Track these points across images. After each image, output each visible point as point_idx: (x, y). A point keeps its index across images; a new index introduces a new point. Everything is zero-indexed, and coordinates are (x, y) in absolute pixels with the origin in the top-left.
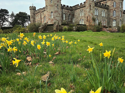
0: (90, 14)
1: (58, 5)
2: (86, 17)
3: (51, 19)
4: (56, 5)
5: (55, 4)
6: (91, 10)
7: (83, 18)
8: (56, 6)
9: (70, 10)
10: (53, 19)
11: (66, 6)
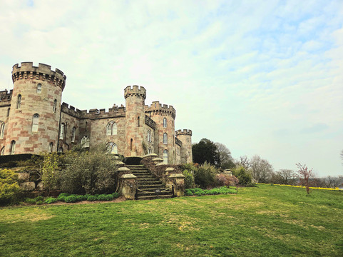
0: (137, 134)
1: (56, 100)
2: (130, 140)
3: (29, 133)
4: (50, 100)
5: (50, 96)
6: (139, 126)
7: (116, 141)
8: (51, 102)
9: (77, 118)
10: (39, 134)
11: (69, 107)
